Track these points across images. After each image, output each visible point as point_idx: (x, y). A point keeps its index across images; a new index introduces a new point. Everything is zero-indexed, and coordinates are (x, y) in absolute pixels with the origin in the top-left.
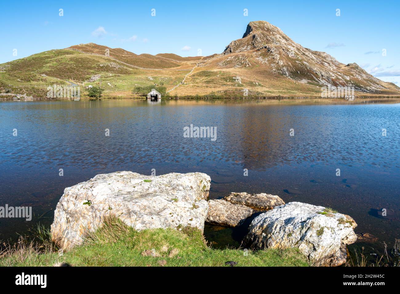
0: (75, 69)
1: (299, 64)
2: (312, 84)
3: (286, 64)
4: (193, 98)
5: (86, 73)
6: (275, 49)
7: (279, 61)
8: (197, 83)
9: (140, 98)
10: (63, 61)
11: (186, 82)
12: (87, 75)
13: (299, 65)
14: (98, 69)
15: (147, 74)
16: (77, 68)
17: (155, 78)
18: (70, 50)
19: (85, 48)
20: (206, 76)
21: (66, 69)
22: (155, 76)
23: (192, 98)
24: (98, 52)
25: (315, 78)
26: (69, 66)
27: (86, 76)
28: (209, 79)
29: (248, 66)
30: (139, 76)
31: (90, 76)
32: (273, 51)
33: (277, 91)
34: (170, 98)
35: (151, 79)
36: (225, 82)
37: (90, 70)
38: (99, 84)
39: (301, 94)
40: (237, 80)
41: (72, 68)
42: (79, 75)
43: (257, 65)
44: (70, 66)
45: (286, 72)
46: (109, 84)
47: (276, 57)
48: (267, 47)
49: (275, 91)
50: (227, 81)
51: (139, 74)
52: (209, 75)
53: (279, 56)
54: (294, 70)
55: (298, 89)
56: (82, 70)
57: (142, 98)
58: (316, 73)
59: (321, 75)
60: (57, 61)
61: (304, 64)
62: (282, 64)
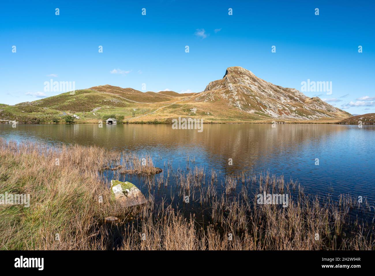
0: (86, 103)
1: (252, 98)
3: (240, 98)
5: (93, 106)
10: (80, 98)
12: (93, 108)
14: (102, 103)
15: (136, 107)
16: (88, 103)
18: (89, 90)
19: (100, 89)
24: (110, 92)
26: (82, 102)
28: (173, 110)
36: (183, 112)
37: (96, 104)
40: (193, 111)
41: (84, 103)
43: (219, 100)
45: (239, 105)
50: (185, 112)
51: (131, 107)
52: (176, 107)
54: (246, 103)
56: (91, 104)
58: (265, 105)
59: (269, 107)
60: (77, 98)
61: (256, 99)
62: (237, 99)
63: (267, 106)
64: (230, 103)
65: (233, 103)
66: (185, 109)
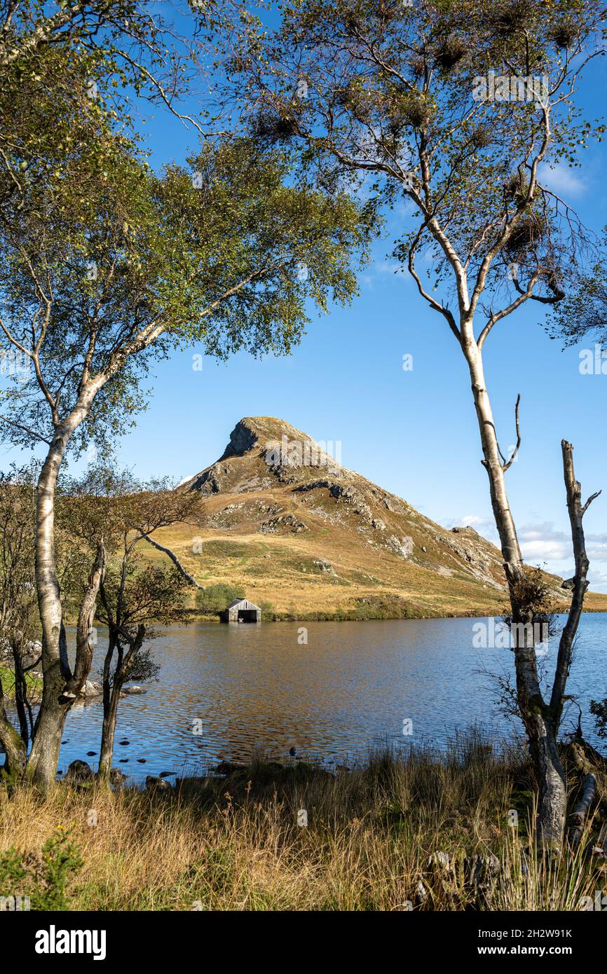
2: (462, 578)
6: (355, 490)
7: (375, 520)
13: (418, 531)
20: (235, 555)
25: (459, 563)
28: (248, 562)
29: (300, 529)
32: (349, 494)
36: (302, 575)
40: (327, 567)
43: (323, 529)
45: (401, 549)
47: (363, 510)
48: (329, 483)
50: (301, 570)
52: (241, 554)
53: (368, 508)
58: (456, 552)
59: (466, 557)
61: (426, 529)
62: (383, 527)
63: (461, 554)
64: (370, 542)
65: (380, 542)
66: (290, 559)
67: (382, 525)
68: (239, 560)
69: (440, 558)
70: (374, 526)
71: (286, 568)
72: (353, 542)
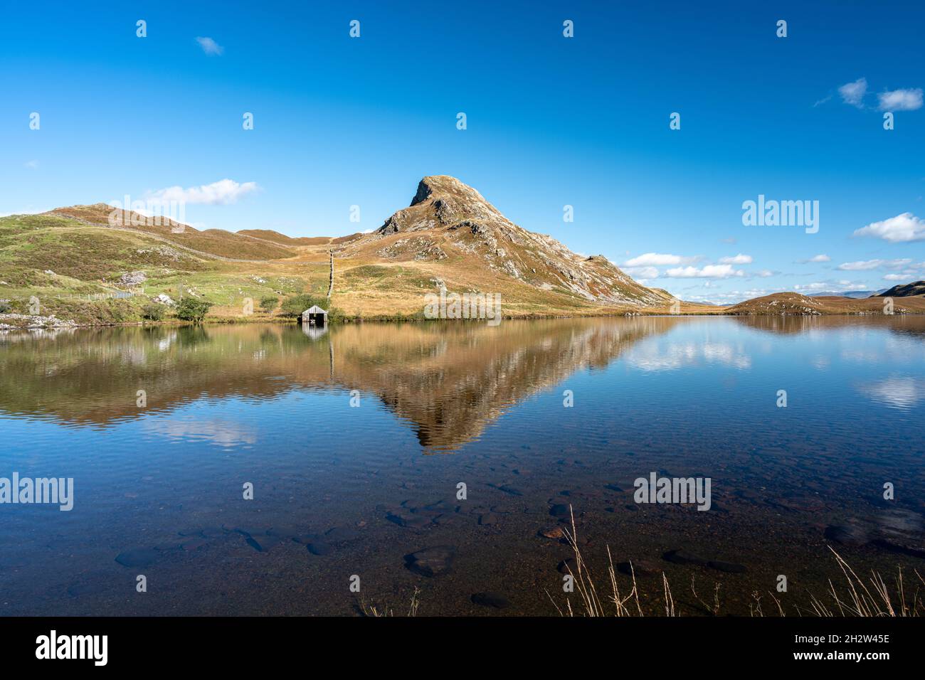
0: (78, 258)
1: (532, 255)
2: (562, 292)
3: (510, 255)
4: (391, 321)
5: (107, 268)
6: (487, 228)
7: (498, 250)
8: (362, 289)
9: (286, 322)
10: (47, 241)
11: (339, 287)
12: (110, 272)
13: (532, 257)
14: (133, 258)
15: (242, 271)
16: (83, 257)
17: (267, 279)
18: (58, 218)
20: (375, 276)
21: (58, 258)
22: (264, 274)
23: (388, 321)
25: (561, 281)
26: (62, 253)
27: (106, 274)
28: (382, 281)
29: (441, 257)
30: (232, 275)
31: (117, 275)
32: (483, 231)
33: (516, 304)
34: (346, 321)
35: (261, 281)
36: (418, 290)
37: (115, 261)
38: (170, 291)
39: (555, 310)
40: (440, 284)
41: (72, 257)
42: (91, 271)
43: (458, 257)
44: (66, 252)
45: (514, 270)
46: (190, 291)
47: (490, 243)
48: (471, 223)
49: (512, 304)
50: (420, 286)
51: (226, 271)
52: (381, 275)
53: (495, 241)
54: (526, 266)
55: (547, 302)
56: (95, 261)
57: (289, 322)
61: (539, 256)
62: (504, 255)
63: (566, 274)
64: (492, 266)
65: (498, 266)
66: (414, 278)
67: (503, 253)
68: (378, 279)
69: (545, 277)
70: (497, 254)
71: (409, 285)
72: (478, 266)
